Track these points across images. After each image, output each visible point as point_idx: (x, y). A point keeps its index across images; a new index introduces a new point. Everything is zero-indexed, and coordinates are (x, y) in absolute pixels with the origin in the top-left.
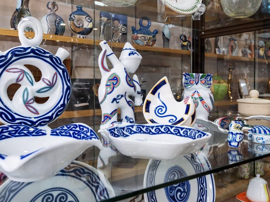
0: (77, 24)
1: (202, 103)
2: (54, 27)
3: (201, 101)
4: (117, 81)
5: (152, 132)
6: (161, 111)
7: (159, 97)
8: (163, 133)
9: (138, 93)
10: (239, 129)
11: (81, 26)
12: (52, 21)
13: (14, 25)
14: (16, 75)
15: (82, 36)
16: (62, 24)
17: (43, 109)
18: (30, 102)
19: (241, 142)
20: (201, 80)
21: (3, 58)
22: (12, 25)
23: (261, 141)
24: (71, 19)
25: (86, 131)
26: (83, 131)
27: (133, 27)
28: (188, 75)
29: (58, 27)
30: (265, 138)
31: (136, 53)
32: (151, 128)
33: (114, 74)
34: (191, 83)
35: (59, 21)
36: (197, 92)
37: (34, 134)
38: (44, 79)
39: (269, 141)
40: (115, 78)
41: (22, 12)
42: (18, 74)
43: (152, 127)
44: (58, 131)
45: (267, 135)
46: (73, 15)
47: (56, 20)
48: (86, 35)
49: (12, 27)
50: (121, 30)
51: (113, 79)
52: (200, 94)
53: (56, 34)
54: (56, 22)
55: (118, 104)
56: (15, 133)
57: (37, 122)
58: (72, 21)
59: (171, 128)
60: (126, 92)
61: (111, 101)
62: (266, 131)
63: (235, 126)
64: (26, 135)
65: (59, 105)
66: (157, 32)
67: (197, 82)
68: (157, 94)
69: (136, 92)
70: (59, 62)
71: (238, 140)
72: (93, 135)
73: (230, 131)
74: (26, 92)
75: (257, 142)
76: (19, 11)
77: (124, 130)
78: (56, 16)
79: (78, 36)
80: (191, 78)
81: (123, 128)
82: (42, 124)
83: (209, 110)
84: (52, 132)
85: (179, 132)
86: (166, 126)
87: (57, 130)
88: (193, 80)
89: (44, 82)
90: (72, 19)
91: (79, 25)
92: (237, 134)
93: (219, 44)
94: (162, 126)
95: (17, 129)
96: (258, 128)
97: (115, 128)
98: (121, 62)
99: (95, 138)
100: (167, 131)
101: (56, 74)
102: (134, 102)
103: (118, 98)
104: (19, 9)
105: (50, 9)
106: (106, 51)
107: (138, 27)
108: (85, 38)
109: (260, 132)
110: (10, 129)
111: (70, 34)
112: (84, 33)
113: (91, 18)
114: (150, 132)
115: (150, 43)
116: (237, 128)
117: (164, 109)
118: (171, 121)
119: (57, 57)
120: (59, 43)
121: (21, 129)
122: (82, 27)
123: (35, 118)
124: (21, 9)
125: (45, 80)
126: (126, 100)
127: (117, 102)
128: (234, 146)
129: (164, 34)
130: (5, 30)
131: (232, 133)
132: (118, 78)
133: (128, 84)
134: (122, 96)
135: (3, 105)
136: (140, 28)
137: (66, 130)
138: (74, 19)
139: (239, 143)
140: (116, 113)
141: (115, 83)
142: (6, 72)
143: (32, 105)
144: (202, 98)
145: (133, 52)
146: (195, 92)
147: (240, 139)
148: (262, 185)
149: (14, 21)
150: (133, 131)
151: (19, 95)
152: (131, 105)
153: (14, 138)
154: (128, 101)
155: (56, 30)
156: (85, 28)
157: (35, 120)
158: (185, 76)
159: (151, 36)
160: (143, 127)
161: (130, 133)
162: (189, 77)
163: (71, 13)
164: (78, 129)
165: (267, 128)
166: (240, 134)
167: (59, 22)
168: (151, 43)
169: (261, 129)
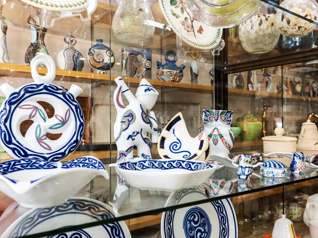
0: (97, 58)
1: (222, 140)
2: (72, 62)
3: (220, 138)
4: (133, 118)
5: (164, 167)
6: (176, 147)
7: (174, 133)
8: (174, 167)
9: (155, 130)
10: (249, 163)
11: (101, 61)
12: (69, 56)
13: (28, 60)
14: (29, 112)
15: (102, 72)
16: (81, 59)
17: (56, 145)
18: (43, 138)
19: (250, 176)
20: (221, 116)
21: (16, 95)
22: (27, 61)
23: (271, 175)
24: (90, 53)
25: (94, 163)
26: (92, 163)
27: (158, 62)
28: (208, 111)
29: (76, 62)
30: (274, 172)
31: (152, 89)
32: (163, 164)
33: (129, 110)
34: (210, 120)
35: (77, 55)
36: (217, 129)
37: (45, 167)
38: (57, 115)
39: (278, 174)
40: (131, 115)
41: (37, 46)
42: (31, 110)
43: (165, 162)
44: (68, 165)
45: (277, 169)
46: (92, 49)
47: (74, 54)
48: (106, 71)
49: (27, 62)
50: (145, 65)
51: (129, 116)
52: (220, 131)
53: (74, 69)
54: (74, 57)
55: (134, 141)
56: (27, 166)
57: (49, 158)
58: (92, 55)
59: (183, 163)
60: (142, 129)
61: (127, 138)
62: (275, 165)
63: (244, 159)
64: (37, 168)
65: (72, 141)
66: (184, 67)
67: (216, 119)
68: (172, 130)
69: (153, 128)
70: (72, 99)
71: (246, 173)
72: (100, 166)
73: (240, 165)
74: (39, 129)
75: (268, 176)
76: (34, 45)
77: (136, 165)
78: (74, 50)
79: (98, 71)
80: (210, 115)
81: (136, 164)
82: (55, 159)
83: (229, 147)
84: (63, 166)
85: (190, 167)
86: (178, 161)
87: (68, 163)
88: (213, 116)
89: (57, 118)
90: (92, 53)
91: (99, 59)
92: (246, 167)
93: (252, 79)
94: (174, 162)
95: (29, 162)
96: (269, 162)
97: (126, 163)
98: (137, 98)
99: (102, 169)
100: (179, 166)
101: (68, 110)
102: (151, 140)
103: (134, 135)
104: (34, 43)
105: (68, 43)
106: (121, 88)
107: (164, 62)
108: (105, 73)
109: (270, 166)
110: (22, 162)
111: (90, 70)
112: (105, 69)
113: (112, 52)
114: (162, 167)
115: (176, 79)
116: (247, 161)
117: (179, 146)
118: (185, 157)
119: (70, 94)
120: (78, 79)
121: (33, 162)
122: (103, 62)
123: (47, 154)
124: (36, 43)
125: (57, 117)
126: (142, 137)
127: (133, 139)
128: (243, 179)
129: (191, 70)
130: (18, 66)
131: (242, 167)
132: (133, 114)
133: (144, 121)
134: (138, 133)
135: (16, 140)
136: (166, 63)
137: (75, 163)
138: (94, 53)
139: (247, 176)
140: (132, 150)
141: (130, 120)
142: (19, 108)
143: (44, 141)
144: (222, 135)
145: (149, 88)
146: (215, 128)
147: (248, 172)
148: (287, 226)
149: (29, 56)
150: (146, 166)
151: (31, 131)
152: (147, 142)
153: (25, 170)
154: (144, 138)
155: (74, 66)
156: (106, 63)
157: (47, 156)
158: (205, 113)
159: (178, 72)
160: (155, 162)
161: (143, 168)
162: (209, 113)
163: (90, 47)
164: (87, 161)
165: (278, 162)
166: (249, 167)
167: (77, 57)
168: (178, 79)
169: (271, 163)
